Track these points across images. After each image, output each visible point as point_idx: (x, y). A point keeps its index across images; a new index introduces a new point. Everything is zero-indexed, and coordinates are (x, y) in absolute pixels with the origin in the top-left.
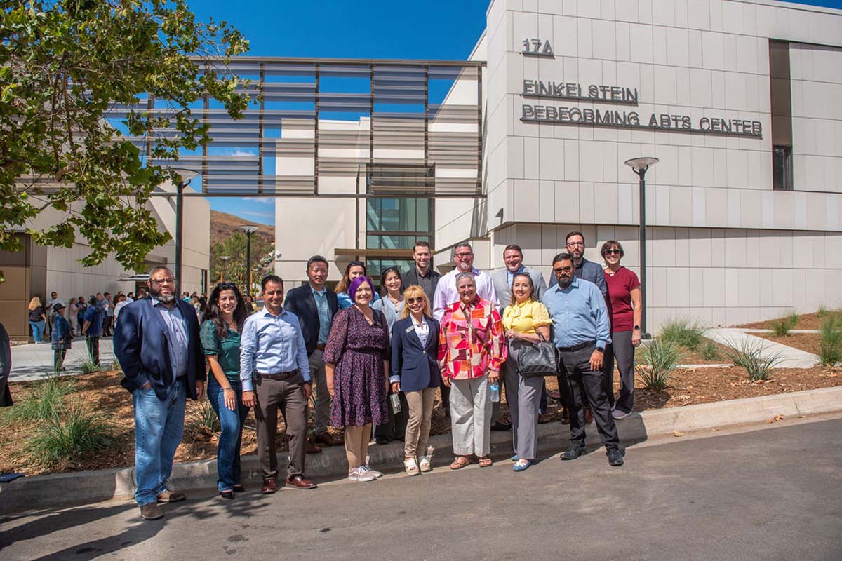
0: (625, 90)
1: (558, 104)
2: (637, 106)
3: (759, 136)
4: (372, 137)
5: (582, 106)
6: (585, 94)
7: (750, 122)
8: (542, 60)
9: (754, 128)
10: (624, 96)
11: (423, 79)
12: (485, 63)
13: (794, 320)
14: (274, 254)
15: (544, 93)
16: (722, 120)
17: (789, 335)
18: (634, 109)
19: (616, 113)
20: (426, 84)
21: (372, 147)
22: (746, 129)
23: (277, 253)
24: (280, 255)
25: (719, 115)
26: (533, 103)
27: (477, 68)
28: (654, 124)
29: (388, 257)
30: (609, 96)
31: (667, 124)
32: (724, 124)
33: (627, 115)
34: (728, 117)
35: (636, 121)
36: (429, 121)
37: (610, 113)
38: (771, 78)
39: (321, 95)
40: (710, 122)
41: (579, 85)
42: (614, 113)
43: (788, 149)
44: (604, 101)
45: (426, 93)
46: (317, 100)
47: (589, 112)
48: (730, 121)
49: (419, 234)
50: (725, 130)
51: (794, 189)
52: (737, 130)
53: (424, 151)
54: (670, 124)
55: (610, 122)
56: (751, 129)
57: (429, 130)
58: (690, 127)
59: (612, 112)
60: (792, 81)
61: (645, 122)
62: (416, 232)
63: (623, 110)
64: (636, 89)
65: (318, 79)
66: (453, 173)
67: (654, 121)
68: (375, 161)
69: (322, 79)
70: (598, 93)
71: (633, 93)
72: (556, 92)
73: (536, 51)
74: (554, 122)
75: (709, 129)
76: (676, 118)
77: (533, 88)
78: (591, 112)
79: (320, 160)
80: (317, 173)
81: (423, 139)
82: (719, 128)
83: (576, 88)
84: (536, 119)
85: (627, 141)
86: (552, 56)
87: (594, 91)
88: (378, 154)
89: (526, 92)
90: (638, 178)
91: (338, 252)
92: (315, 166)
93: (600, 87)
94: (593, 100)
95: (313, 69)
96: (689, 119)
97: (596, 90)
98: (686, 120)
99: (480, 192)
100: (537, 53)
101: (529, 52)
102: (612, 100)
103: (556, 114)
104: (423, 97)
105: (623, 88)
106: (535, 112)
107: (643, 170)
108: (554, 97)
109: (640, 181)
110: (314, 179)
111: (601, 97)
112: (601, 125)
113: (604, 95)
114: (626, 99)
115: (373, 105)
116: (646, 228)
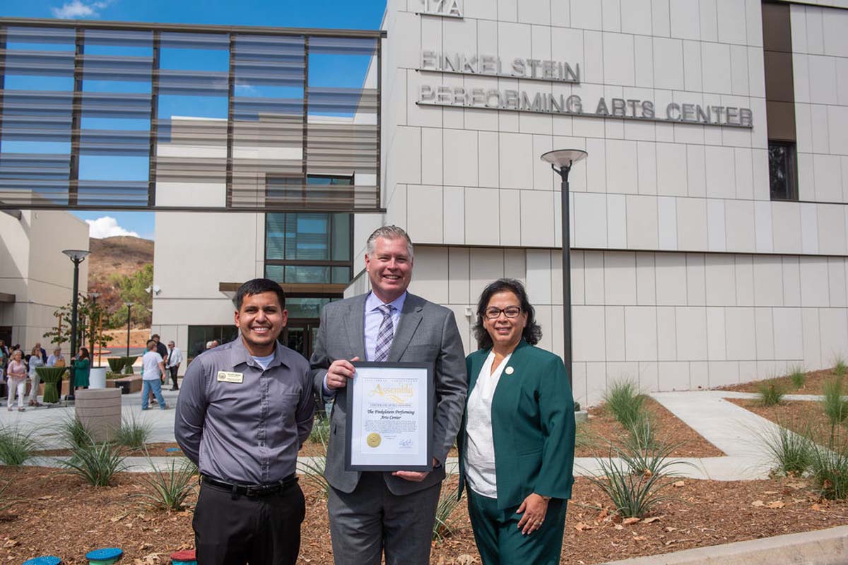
0: (563, 65)
1: (471, 84)
2: (580, 87)
3: (750, 128)
4: (230, 129)
5: (504, 86)
6: (507, 70)
7: (736, 109)
8: (447, 23)
9: (742, 118)
10: (560, 73)
11: (302, 53)
12: (384, 34)
13: (799, 381)
14: (152, 291)
15: (449, 70)
16: (698, 106)
17: (784, 404)
18: (576, 90)
19: (551, 95)
20: (306, 58)
21: (230, 143)
22: (731, 118)
23: (156, 288)
24: (160, 291)
25: (694, 100)
26: (435, 82)
27: (376, 41)
28: (603, 112)
29: (291, 293)
30: (539, 75)
31: (620, 110)
32: (700, 111)
33: (565, 98)
34: (707, 102)
35: (578, 107)
36: (308, 109)
37: (542, 96)
38: (764, 51)
39: (161, 72)
40: (681, 109)
41: (499, 59)
42: (547, 95)
43: (791, 145)
44: (533, 80)
45: (306, 71)
46: (155, 78)
47: (512, 94)
48: (708, 107)
49: (334, 264)
50: (702, 120)
51: (800, 200)
52: (719, 119)
53: (302, 149)
54: (624, 112)
55: (542, 108)
56: (736, 120)
57: (309, 122)
58: (653, 113)
59: (544, 94)
60: (794, 56)
61: (590, 108)
62: (331, 261)
63: (560, 92)
64: (578, 65)
65: (157, 50)
66: (364, 180)
67: (602, 107)
68: (234, 162)
69: (164, 50)
70: (525, 69)
71: (574, 69)
72: (467, 66)
73: (439, 11)
74: (464, 107)
75: (679, 118)
76: (634, 103)
77: (434, 61)
78: (516, 94)
79: (158, 161)
80: (153, 177)
81: (302, 133)
82: (694, 117)
83: (494, 62)
84: (438, 103)
85: (566, 134)
86: (462, 18)
87: (519, 67)
88: (240, 153)
89: (424, 66)
90: (559, 178)
91: (224, 287)
92: (150, 168)
93: (528, 61)
94: (518, 79)
95: (151, 37)
96: (652, 105)
97: (523, 65)
98: (648, 106)
99: (378, 205)
100: (440, 14)
101: (429, 13)
102: (545, 78)
103: (467, 96)
104: (302, 78)
105: (560, 63)
106: (437, 94)
107: (566, 167)
108: (464, 74)
109: (562, 184)
110: (148, 186)
111: (529, 75)
112: (529, 112)
113: (534, 71)
114: (564, 77)
115: (231, 87)
116: (571, 251)
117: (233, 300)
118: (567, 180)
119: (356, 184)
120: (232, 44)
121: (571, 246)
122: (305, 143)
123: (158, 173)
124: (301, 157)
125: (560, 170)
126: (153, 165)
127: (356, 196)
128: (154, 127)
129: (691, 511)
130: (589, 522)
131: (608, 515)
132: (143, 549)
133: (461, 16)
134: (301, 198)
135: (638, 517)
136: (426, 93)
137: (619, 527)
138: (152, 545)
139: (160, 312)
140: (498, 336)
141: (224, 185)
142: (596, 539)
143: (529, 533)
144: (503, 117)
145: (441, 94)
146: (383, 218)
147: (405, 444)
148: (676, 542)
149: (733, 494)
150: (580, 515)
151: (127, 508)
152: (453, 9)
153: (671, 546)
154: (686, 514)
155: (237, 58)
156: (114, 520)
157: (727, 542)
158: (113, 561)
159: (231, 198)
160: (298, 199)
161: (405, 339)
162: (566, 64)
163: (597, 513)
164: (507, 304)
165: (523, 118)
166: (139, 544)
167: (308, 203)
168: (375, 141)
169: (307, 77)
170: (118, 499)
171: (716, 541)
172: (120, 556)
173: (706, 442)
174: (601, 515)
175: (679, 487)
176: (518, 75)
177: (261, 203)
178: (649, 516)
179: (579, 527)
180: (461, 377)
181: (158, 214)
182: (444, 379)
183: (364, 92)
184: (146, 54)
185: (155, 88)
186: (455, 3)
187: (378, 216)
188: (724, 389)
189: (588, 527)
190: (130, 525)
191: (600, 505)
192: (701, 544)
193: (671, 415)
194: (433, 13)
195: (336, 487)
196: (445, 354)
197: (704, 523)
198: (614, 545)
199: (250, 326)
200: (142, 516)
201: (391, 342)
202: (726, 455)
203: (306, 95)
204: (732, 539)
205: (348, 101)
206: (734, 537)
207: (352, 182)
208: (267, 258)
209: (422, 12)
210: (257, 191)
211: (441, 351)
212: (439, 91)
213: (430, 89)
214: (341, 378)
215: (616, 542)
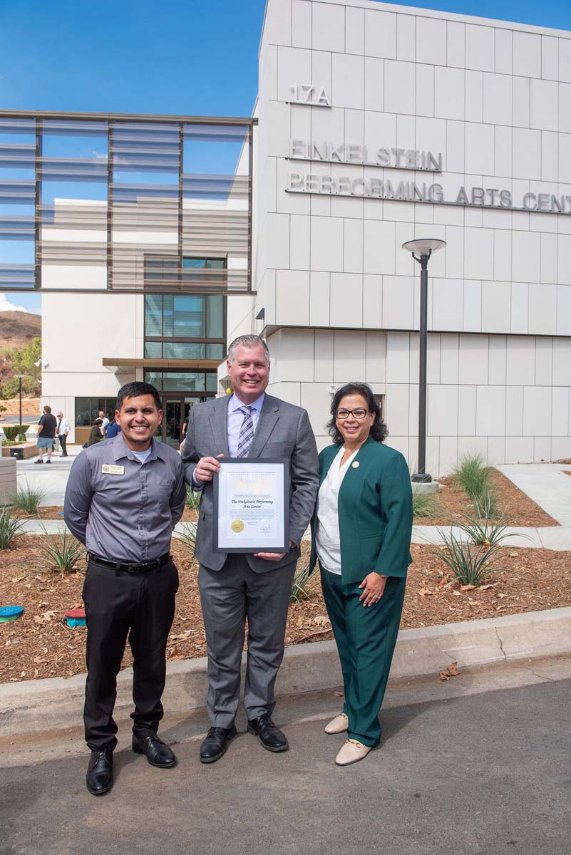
0: (426, 154)
1: (338, 173)
2: (442, 175)
4: (110, 215)
5: (369, 175)
6: (372, 160)
8: (315, 111)
10: (423, 162)
11: (177, 140)
12: (255, 121)
14: (41, 364)
15: (317, 158)
16: (553, 196)
18: (438, 179)
19: (414, 183)
20: (181, 145)
21: (109, 227)
23: (44, 362)
24: (48, 364)
25: (550, 190)
26: (304, 170)
27: (248, 128)
28: (462, 201)
29: (169, 368)
30: (403, 164)
31: (480, 199)
32: (555, 201)
33: (428, 187)
35: (439, 196)
36: (184, 195)
37: (405, 184)
39: (43, 159)
40: (537, 199)
41: (365, 147)
42: (410, 185)
44: (397, 169)
45: (180, 157)
46: (38, 165)
47: (377, 182)
49: (209, 341)
50: (556, 210)
53: (177, 234)
54: (483, 201)
55: (406, 196)
57: (184, 207)
58: (510, 203)
59: (408, 183)
61: (451, 197)
62: (206, 338)
63: (423, 181)
64: (440, 154)
65: (39, 137)
66: (236, 264)
67: (462, 196)
68: (114, 246)
69: (46, 138)
70: (390, 158)
71: (437, 160)
72: (335, 155)
73: (308, 100)
74: (331, 195)
75: (535, 208)
76: (492, 193)
77: (302, 149)
78: (380, 183)
79: (43, 245)
80: (39, 261)
81: (177, 218)
82: (548, 207)
83: (361, 151)
84: (306, 191)
85: (428, 222)
86: (330, 107)
87: (384, 155)
88: (119, 237)
89: (294, 154)
90: (419, 266)
91: (107, 362)
92: (36, 252)
93: (393, 150)
94: (383, 167)
95: (33, 124)
96: (509, 195)
97: (388, 154)
98: (506, 195)
99: (250, 288)
100: (309, 103)
101: (298, 102)
102: (409, 167)
103: (334, 184)
104: (177, 164)
105: (423, 152)
106: (305, 182)
107: (426, 256)
108: (331, 163)
109: (422, 271)
110: (34, 269)
111: (393, 164)
112: (393, 200)
113: (398, 161)
114: (427, 166)
115: (110, 173)
116: (427, 334)
117: (116, 374)
118: (426, 268)
119: (229, 267)
120: (110, 132)
121: (428, 329)
122: (180, 228)
123: (43, 256)
124: (176, 242)
125: (420, 258)
126: (39, 249)
127: (229, 279)
128: (39, 213)
129: (521, 580)
130: (432, 588)
131: (448, 582)
132: (42, 607)
133: (329, 105)
134: (177, 281)
135: (474, 585)
136: (295, 181)
137: (457, 593)
138: (48, 603)
139: (48, 383)
140: (347, 435)
141: (105, 268)
142: (436, 604)
143: (369, 605)
144: (368, 204)
145: (309, 182)
146: (254, 299)
147: (266, 530)
148: (506, 607)
149: (559, 565)
150: (424, 582)
151: (26, 570)
152: (322, 98)
153: (502, 610)
154: (517, 582)
155: (115, 145)
156: (15, 580)
157: (550, 608)
158: (15, 617)
159: (111, 281)
160: (174, 281)
161: (264, 437)
162: (429, 153)
163: (438, 580)
164: (355, 406)
165: (387, 205)
166: (38, 603)
167: (184, 286)
168: (246, 226)
169: (182, 164)
170: (19, 561)
171: (541, 607)
172: (21, 614)
173: (544, 512)
174: (442, 582)
175: (513, 557)
176: (383, 163)
177: (139, 286)
178: (484, 584)
179: (422, 593)
180: (314, 469)
181: (44, 295)
182: (299, 472)
183: (236, 179)
184: (29, 142)
185: (39, 174)
186: (323, 92)
187: (249, 298)
188: (565, 462)
189: (430, 593)
190: (29, 586)
191: (441, 573)
192: (527, 610)
193: (514, 486)
194: (302, 102)
195: (205, 565)
196: (299, 449)
197: (532, 590)
198: (451, 609)
199: (130, 425)
200: (39, 578)
201: (251, 440)
202: (560, 525)
203: (182, 181)
204: (555, 605)
205: (219, 187)
206: (557, 604)
207: (225, 266)
208: (146, 335)
209: (292, 101)
210: (136, 274)
211: (295, 447)
212: (307, 178)
213: (298, 177)
214: (208, 473)
215: (453, 607)
